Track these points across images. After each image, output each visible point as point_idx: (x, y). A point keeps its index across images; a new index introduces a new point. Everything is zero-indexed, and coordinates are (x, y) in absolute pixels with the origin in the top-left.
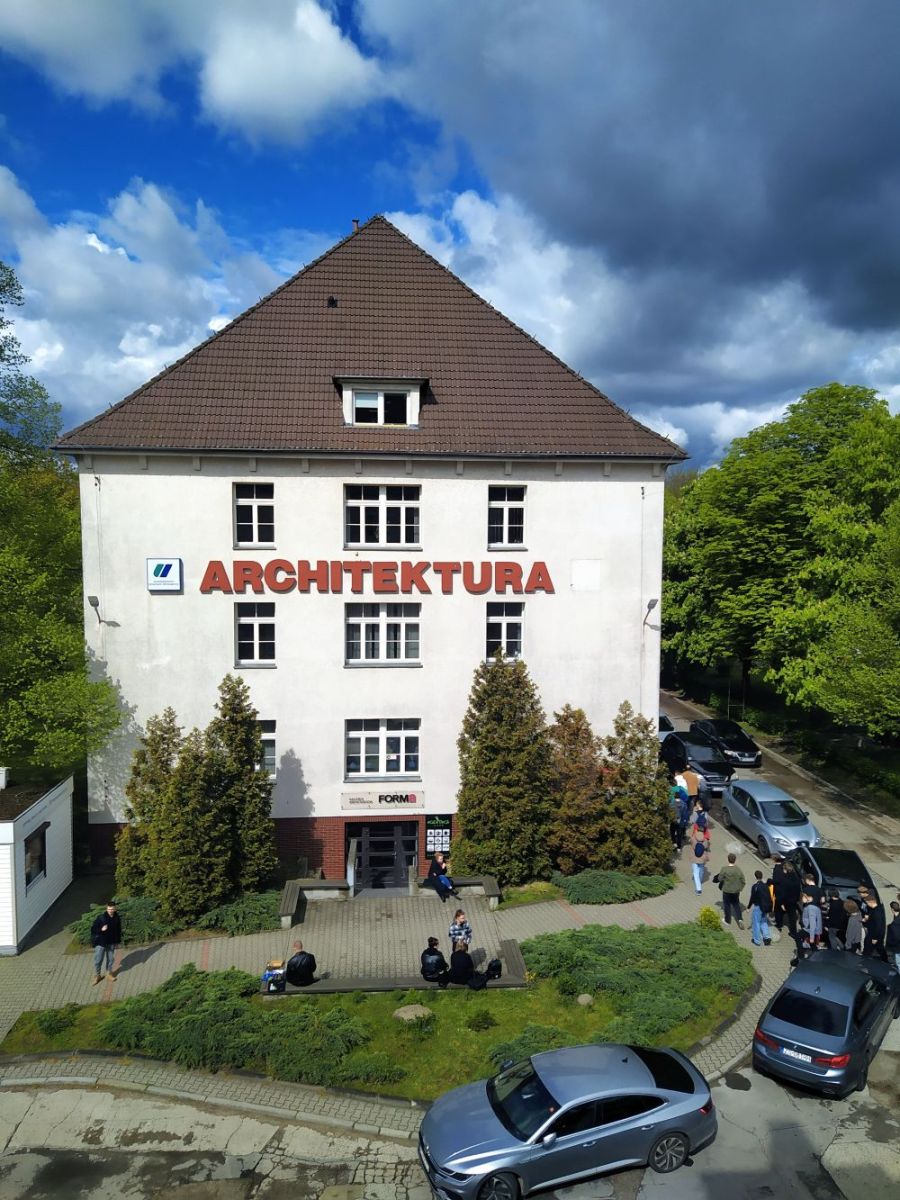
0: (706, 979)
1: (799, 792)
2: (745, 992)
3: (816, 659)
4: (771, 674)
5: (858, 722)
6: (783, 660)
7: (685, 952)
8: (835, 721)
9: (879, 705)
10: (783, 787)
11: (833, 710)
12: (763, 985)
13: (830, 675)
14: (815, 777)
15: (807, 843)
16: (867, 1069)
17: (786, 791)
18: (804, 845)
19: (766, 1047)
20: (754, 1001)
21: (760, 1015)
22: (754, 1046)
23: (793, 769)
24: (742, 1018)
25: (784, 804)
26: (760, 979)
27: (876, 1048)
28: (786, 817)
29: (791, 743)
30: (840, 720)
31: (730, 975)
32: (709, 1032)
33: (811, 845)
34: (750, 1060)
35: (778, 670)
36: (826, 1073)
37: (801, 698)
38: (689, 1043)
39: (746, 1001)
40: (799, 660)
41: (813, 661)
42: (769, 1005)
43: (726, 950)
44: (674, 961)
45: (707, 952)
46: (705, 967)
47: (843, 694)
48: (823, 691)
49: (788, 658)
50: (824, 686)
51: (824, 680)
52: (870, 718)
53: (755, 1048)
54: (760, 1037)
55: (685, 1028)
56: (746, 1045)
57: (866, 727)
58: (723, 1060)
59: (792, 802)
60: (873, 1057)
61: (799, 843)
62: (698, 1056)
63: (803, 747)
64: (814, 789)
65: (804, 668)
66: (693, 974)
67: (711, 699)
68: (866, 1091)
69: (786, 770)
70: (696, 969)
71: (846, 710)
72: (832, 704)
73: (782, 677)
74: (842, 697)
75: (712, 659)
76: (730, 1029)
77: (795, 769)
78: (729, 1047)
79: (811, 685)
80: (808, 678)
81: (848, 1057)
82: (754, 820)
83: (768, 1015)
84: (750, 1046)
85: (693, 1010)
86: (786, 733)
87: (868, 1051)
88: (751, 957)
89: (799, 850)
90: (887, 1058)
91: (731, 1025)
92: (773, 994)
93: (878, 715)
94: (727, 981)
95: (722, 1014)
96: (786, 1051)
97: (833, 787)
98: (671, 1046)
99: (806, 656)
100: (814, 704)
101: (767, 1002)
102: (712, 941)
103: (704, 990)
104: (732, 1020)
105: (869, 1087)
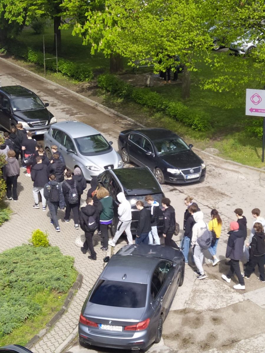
0: (40, 286)
1: (105, 126)
2: (71, 290)
3: (113, 12)
4: (78, 28)
5: (146, 64)
6: (86, 14)
7: (22, 268)
8: (129, 64)
9: (161, 47)
10: (92, 124)
11: (128, 55)
12: (84, 281)
13: (124, 25)
14: (116, 112)
15: (112, 166)
16: (162, 326)
17: (95, 127)
18: (110, 168)
19: (89, 327)
20: (77, 294)
21: (82, 304)
22: (79, 328)
23: (99, 108)
24: (69, 310)
25: (93, 138)
26: (81, 277)
27: (168, 311)
28: (95, 148)
29: (97, 87)
30: (133, 62)
31: (58, 279)
32: (44, 326)
33: (116, 167)
34: (77, 340)
35: (83, 24)
36: (132, 336)
37: (102, 47)
38: (30, 337)
39: (72, 296)
40: (100, 14)
41: (110, 13)
42: (89, 296)
43: (54, 260)
44: (13, 277)
45: (39, 265)
46: (37, 277)
47: (135, 40)
48: (119, 39)
49: (90, 13)
50: (119, 35)
51: (119, 30)
52: (155, 59)
53: (80, 330)
54: (85, 321)
55: (26, 327)
56: (74, 329)
57: (152, 67)
58: (56, 344)
59: (100, 135)
60: (166, 317)
61: (106, 167)
62: (37, 346)
63: (106, 89)
64: (115, 123)
65: (104, 20)
66: (29, 284)
67: (29, 55)
68: (162, 341)
69: (93, 110)
70: (31, 280)
71: (137, 54)
72: (126, 50)
73: (87, 30)
74: (133, 43)
75: (27, 18)
76: (61, 320)
77: (101, 108)
78: (61, 333)
79: (110, 35)
80: (107, 28)
81: (149, 321)
82: (71, 154)
83: (89, 303)
84: (77, 330)
85: (31, 312)
86: (93, 78)
87: (162, 313)
88: (74, 262)
89: (107, 173)
90: (176, 315)
91: (61, 317)
92: (92, 287)
93: (161, 55)
94: (55, 284)
95: (53, 310)
96: (104, 327)
97: (130, 119)
98: (15, 343)
99: (104, 9)
100: (112, 51)
101: (87, 293)
102: (43, 256)
103: (39, 295)
104: (62, 312)
105: (164, 339)
